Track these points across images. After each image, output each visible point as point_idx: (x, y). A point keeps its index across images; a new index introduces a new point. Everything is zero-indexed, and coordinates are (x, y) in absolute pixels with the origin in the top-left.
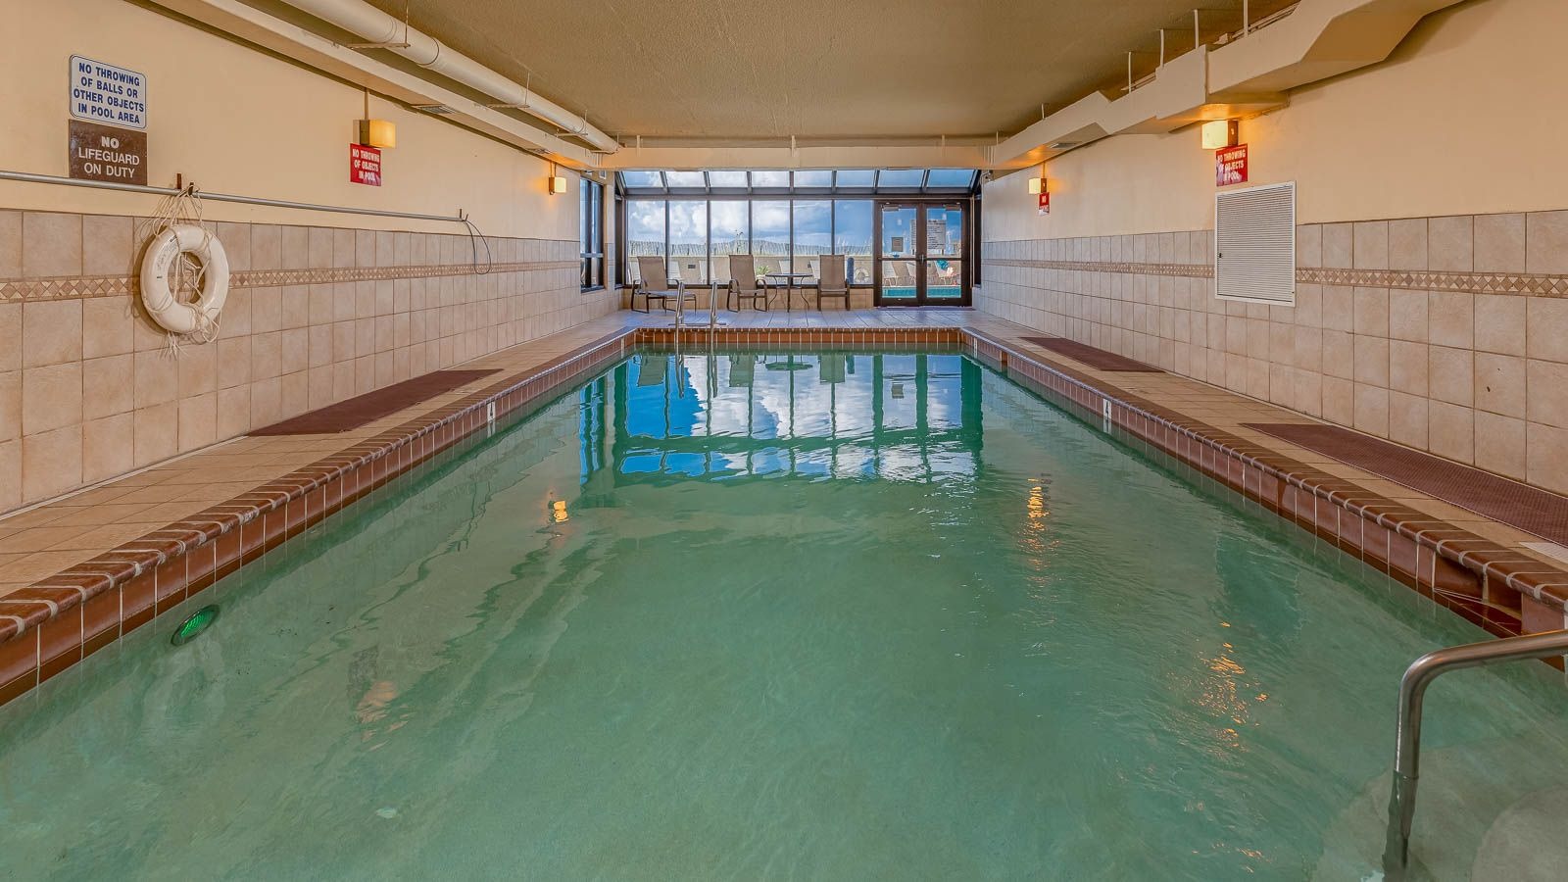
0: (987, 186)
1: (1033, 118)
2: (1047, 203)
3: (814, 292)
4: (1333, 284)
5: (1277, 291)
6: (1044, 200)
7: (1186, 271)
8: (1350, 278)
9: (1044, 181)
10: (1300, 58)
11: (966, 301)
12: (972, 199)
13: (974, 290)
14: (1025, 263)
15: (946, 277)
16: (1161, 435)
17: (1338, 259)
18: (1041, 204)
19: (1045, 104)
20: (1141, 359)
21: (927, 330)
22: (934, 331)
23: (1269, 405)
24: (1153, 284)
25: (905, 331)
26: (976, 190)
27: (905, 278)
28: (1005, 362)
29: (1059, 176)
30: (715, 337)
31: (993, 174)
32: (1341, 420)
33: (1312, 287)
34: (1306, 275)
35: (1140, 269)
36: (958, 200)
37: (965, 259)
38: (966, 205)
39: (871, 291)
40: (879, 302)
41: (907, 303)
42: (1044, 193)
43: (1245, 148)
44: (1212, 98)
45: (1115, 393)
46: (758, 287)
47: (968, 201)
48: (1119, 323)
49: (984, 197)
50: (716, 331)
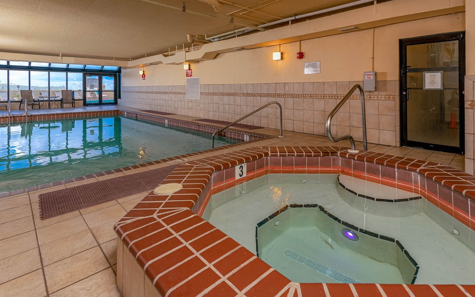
0: (123, 71)
1: (143, 56)
2: (145, 77)
3: (60, 102)
4: (206, 95)
5: (198, 97)
6: (144, 76)
7: (180, 93)
8: (208, 94)
9: (144, 71)
10: (201, 58)
11: (115, 103)
12: (118, 74)
13: (118, 100)
14: (138, 92)
15: (108, 96)
16: (178, 124)
17: (207, 91)
18: (143, 77)
19: (146, 54)
20: (170, 112)
21: (102, 111)
22: (105, 111)
23: (196, 117)
24: (173, 96)
25: (95, 112)
26: (119, 71)
27: (95, 97)
28: (137, 117)
29: (148, 71)
30: (27, 118)
31: (125, 68)
32: (207, 118)
33: (203, 95)
34: (202, 94)
35: (170, 93)
36: (113, 74)
37: (115, 91)
38: (115, 76)
39: (82, 101)
40: (85, 104)
41: (95, 105)
42: (144, 74)
43: (191, 70)
44: (186, 61)
45: (167, 118)
46: (34, 101)
47: (116, 75)
48: (165, 105)
49: (122, 74)
50: (28, 116)
